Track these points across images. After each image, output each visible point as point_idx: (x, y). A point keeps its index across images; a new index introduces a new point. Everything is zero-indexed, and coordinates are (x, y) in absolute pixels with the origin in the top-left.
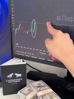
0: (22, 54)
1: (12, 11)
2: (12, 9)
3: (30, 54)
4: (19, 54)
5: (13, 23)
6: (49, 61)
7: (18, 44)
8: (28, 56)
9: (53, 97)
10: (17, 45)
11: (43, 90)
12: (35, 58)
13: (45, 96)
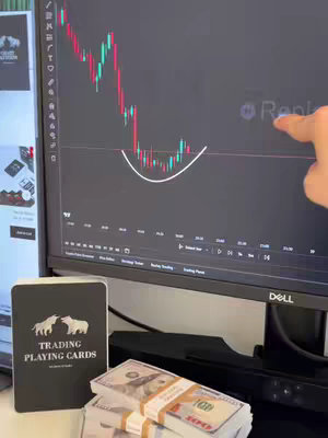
0: (87, 251)
1: (51, 92)
2: (50, 84)
3: (117, 250)
4: (71, 254)
5: (52, 135)
6: (190, 275)
7: (69, 215)
8: (110, 259)
9: (209, 402)
10: (65, 219)
11: (161, 389)
12: (135, 267)
13: (181, 408)
